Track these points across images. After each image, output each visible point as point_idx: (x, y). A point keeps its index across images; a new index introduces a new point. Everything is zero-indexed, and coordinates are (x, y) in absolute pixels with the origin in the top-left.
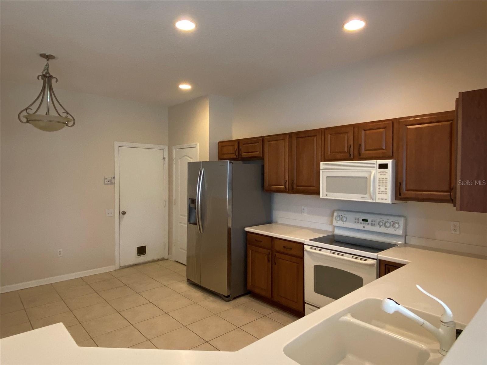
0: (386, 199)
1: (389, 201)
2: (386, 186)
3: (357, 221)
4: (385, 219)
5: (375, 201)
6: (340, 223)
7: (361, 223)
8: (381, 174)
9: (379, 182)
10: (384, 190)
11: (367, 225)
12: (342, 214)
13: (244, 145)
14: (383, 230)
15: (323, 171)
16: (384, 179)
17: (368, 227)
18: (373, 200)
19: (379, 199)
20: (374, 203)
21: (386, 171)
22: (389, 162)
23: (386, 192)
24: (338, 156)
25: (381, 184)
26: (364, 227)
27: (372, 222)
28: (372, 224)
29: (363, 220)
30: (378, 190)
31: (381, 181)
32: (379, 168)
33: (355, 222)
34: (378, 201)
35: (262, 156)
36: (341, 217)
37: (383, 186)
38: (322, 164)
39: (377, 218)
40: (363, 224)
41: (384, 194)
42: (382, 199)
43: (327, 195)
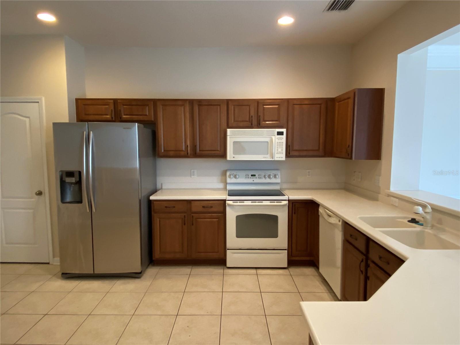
0: (282, 158)
1: (284, 159)
2: (282, 148)
3: (247, 177)
4: (269, 172)
5: (274, 160)
6: (234, 180)
7: (250, 178)
8: (279, 139)
9: (277, 145)
10: (281, 151)
11: (255, 178)
12: (235, 173)
13: (125, 106)
14: (268, 180)
15: (230, 137)
16: (281, 143)
17: (257, 180)
18: (273, 158)
19: (277, 158)
20: (273, 161)
21: (283, 137)
22: (284, 130)
23: (282, 152)
24: (241, 124)
25: (279, 146)
26: (253, 181)
27: (259, 176)
28: (259, 178)
29: (252, 175)
30: (276, 151)
31: (279, 145)
32: (277, 135)
33: (246, 178)
34: (276, 159)
35: (153, 120)
36: (234, 175)
37: (280, 148)
38: (229, 131)
39: (263, 173)
40: (252, 178)
41: (280, 154)
42: (280, 158)
43: (234, 157)
